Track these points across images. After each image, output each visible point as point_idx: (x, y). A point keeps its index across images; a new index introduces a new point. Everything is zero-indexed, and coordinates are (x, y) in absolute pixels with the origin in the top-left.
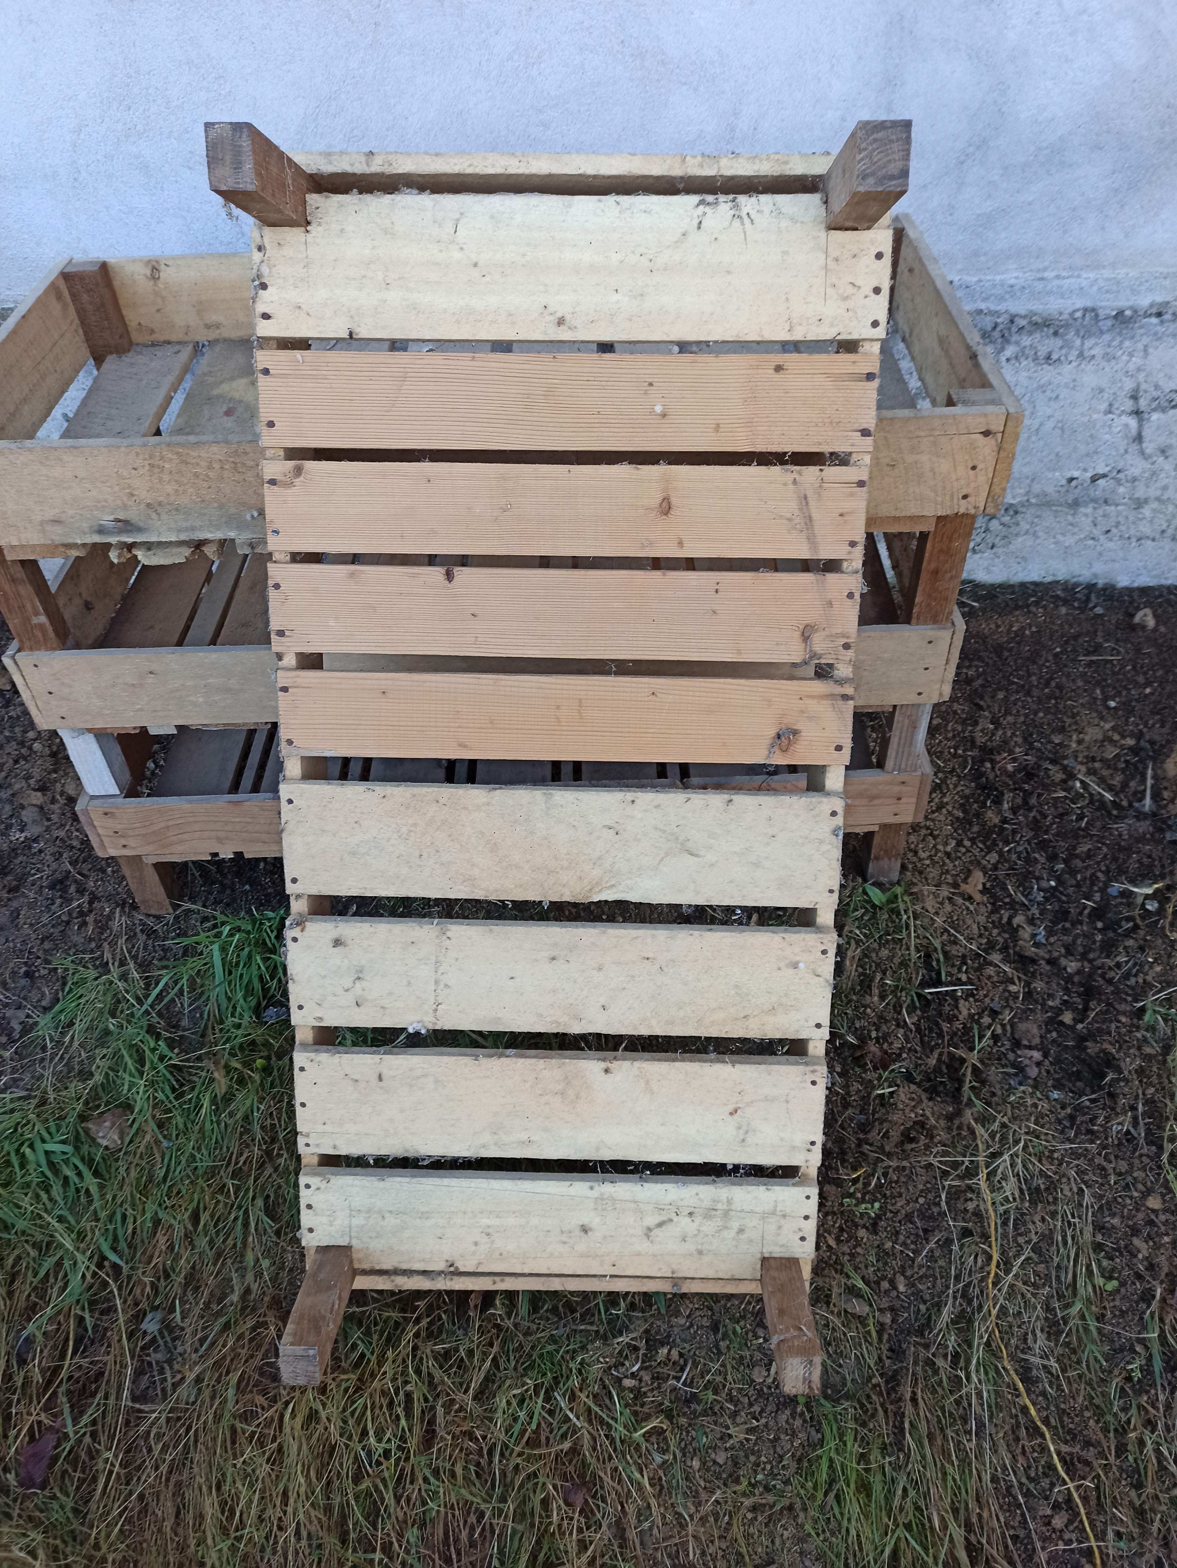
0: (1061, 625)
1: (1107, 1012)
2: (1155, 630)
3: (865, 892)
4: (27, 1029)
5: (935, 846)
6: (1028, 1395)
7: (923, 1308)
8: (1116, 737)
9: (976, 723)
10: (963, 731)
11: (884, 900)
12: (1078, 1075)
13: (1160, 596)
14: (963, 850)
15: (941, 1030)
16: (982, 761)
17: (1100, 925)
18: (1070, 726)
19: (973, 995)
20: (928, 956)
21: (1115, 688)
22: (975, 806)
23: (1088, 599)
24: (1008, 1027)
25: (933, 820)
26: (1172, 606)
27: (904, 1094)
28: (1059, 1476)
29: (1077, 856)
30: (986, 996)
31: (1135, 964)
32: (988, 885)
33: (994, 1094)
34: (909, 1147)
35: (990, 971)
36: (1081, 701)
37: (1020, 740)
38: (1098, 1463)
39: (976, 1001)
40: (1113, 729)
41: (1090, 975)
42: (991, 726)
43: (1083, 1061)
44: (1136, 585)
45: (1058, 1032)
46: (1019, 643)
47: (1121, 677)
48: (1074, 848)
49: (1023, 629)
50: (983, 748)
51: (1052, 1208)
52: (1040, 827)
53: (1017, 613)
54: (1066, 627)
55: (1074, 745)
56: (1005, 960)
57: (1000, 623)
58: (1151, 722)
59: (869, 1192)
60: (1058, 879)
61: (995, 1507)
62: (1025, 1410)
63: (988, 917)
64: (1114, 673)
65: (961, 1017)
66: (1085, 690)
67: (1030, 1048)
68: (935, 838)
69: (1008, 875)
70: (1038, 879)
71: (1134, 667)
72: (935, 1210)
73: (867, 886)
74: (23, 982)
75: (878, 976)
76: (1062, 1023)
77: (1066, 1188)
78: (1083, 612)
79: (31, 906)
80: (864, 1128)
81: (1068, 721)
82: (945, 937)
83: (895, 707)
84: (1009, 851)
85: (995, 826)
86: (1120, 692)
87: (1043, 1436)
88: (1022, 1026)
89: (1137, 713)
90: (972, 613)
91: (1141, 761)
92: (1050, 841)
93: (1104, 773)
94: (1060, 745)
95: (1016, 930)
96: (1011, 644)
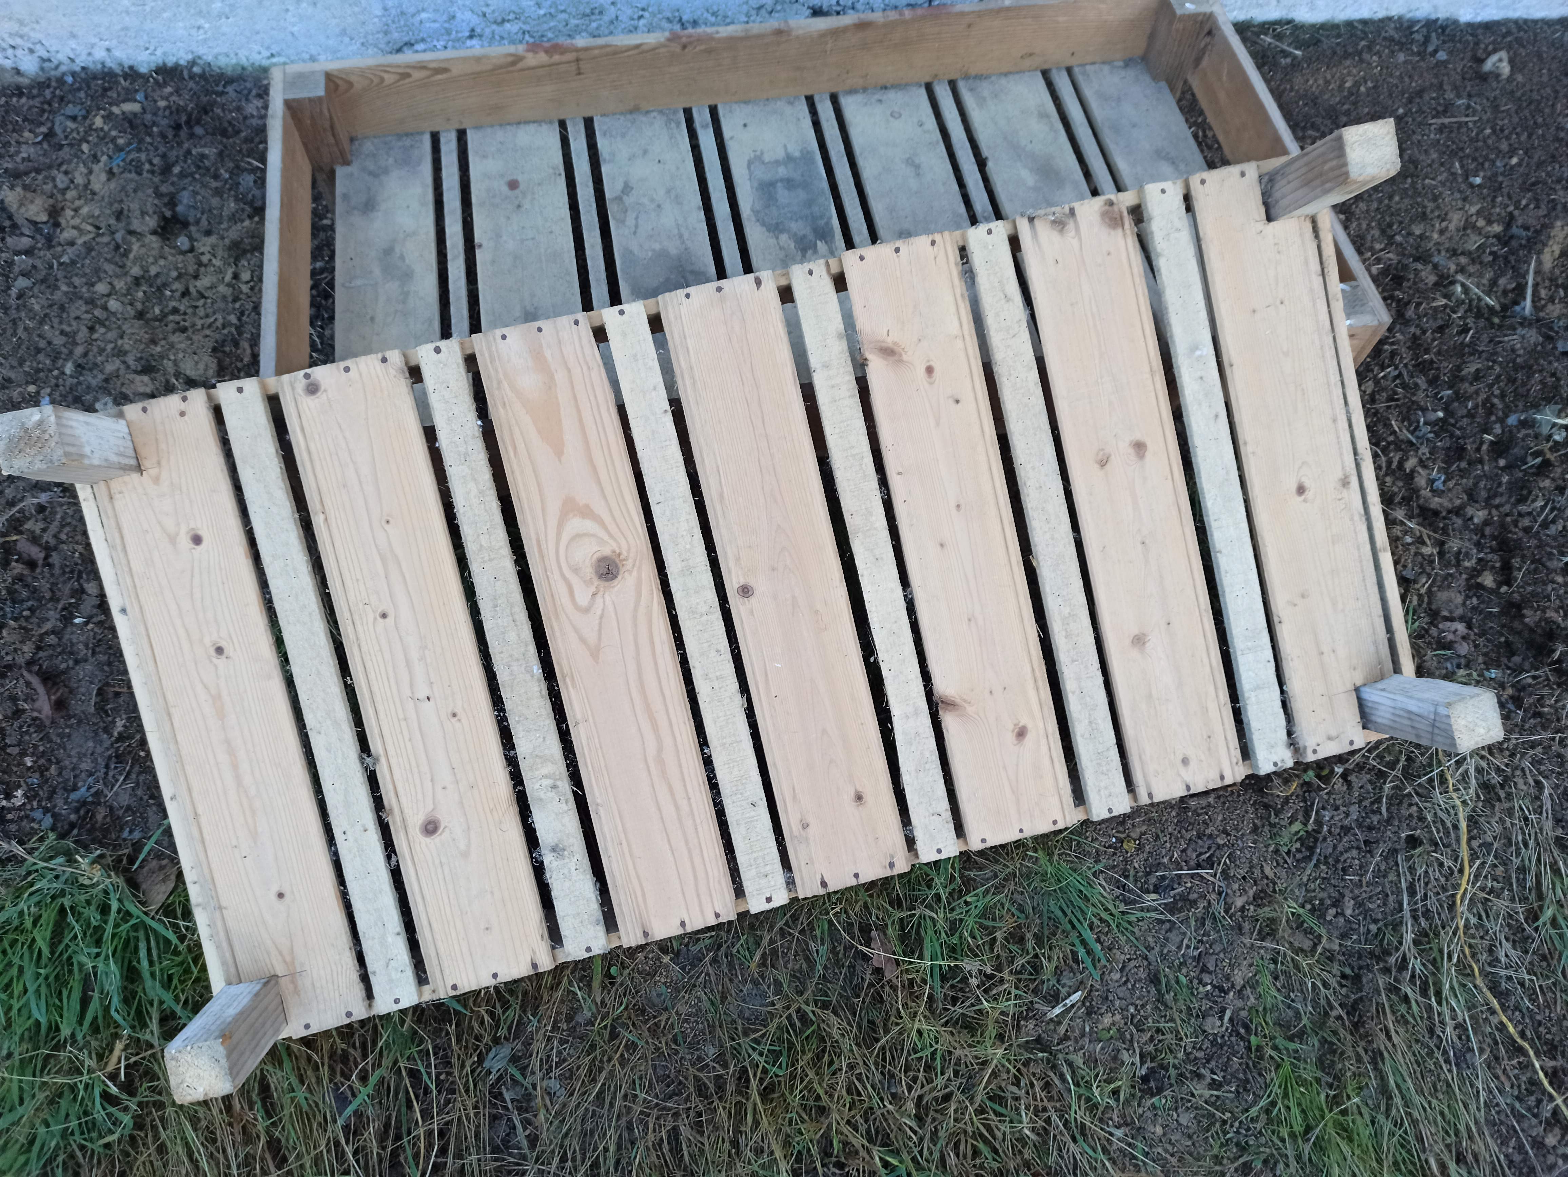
0: (1401, 77)
1: (1536, 571)
2: (1510, 79)
6: (1504, 1011)
7: (1373, 927)
8: (1481, 223)
12: (1509, 649)
13: (1509, 33)
17: (1502, 462)
18: (1432, 211)
21: (1474, 159)
23: (1427, 40)
24: (1426, 598)
26: (1524, 47)
28: (1544, 1091)
29: (1462, 379)
31: (1553, 509)
36: (1439, 178)
37: (1376, 233)
40: (1478, 213)
41: (1503, 525)
43: (1512, 630)
44: (1479, 19)
45: (1478, 598)
46: (1355, 103)
47: (1480, 144)
48: (1459, 368)
49: (1357, 84)
51: (1506, 805)
52: (1420, 345)
53: (1348, 62)
54: (1407, 79)
55: (1435, 236)
57: (1329, 77)
58: (1524, 202)
60: (1446, 410)
62: (1502, 1027)
64: (1472, 140)
66: (1442, 164)
67: (1452, 619)
69: (1389, 407)
70: (1424, 410)
71: (1494, 131)
72: (1375, 819)
76: (1480, 586)
77: (1520, 781)
78: (1423, 59)
81: (1430, 205)
86: (1482, 164)
87: (1524, 1053)
88: (1442, 596)
89: (1505, 191)
90: (1296, 65)
91: (1512, 252)
92: (1432, 362)
93: (1472, 269)
94: (1421, 237)
95: (1410, 477)
96: (1346, 107)
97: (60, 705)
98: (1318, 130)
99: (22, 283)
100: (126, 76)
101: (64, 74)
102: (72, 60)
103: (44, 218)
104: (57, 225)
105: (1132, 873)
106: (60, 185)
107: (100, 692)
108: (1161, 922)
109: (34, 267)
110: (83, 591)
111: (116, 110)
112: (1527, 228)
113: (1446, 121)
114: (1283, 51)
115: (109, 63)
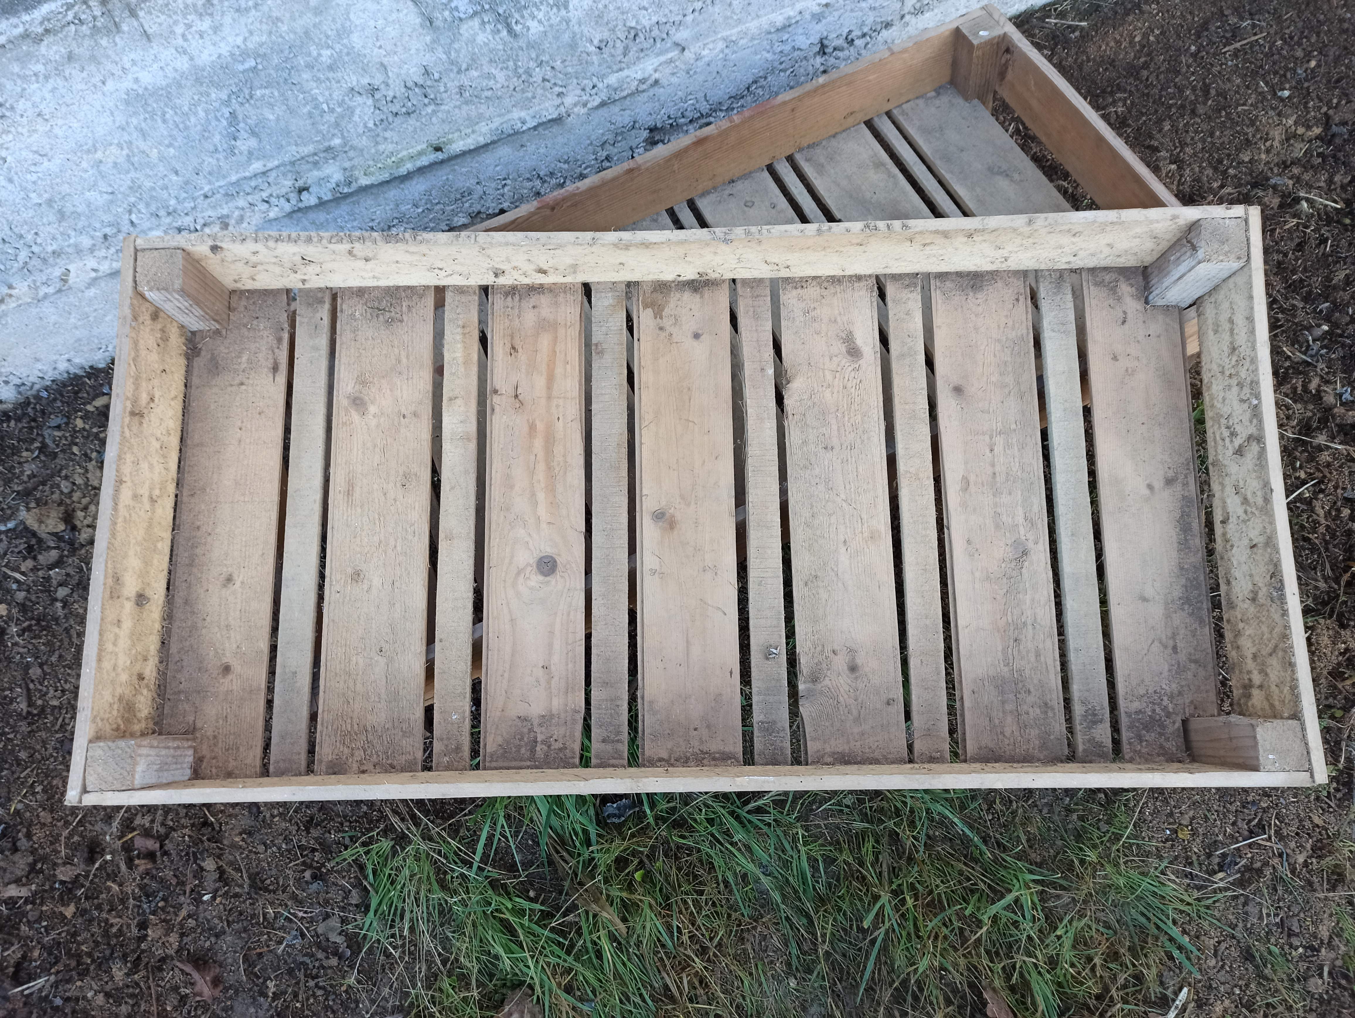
0: (1183, 16)
4: (353, 940)
8: (1301, 130)
15: (1312, 543)
18: (1254, 136)
19: (1322, 491)
21: (1276, 73)
27: (1321, 634)
29: (1335, 288)
30: (1336, 487)
35: (1325, 457)
36: (1250, 102)
37: (1209, 172)
39: (1327, 496)
40: (1296, 123)
42: (1173, 167)
46: (1149, 54)
47: (1276, 57)
48: (1328, 279)
49: (1145, 36)
53: (1131, 18)
54: (1188, 16)
55: (1263, 156)
56: (1332, 438)
57: (1118, 37)
60: (1329, 322)
64: (1266, 55)
65: (1323, 521)
66: (1248, 87)
70: (1309, 328)
71: (1285, 41)
74: (315, 886)
81: (1250, 131)
86: (1285, 76)
89: (1314, 95)
90: (1085, 36)
91: (1339, 149)
92: (1301, 280)
93: (1306, 177)
94: (1251, 161)
95: (1318, 397)
96: (1142, 60)
97: (216, 982)
98: (1125, 91)
100: (89, 376)
101: (39, 391)
102: (42, 378)
103: (62, 527)
104: (74, 528)
105: (1194, 858)
106: (66, 491)
107: (246, 959)
108: (1235, 898)
109: (68, 575)
110: (202, 869)
111: (90, 408)
112: (1345, 123)
113: (1238, 45)
114: (1069, 27)
115: (72, 370)
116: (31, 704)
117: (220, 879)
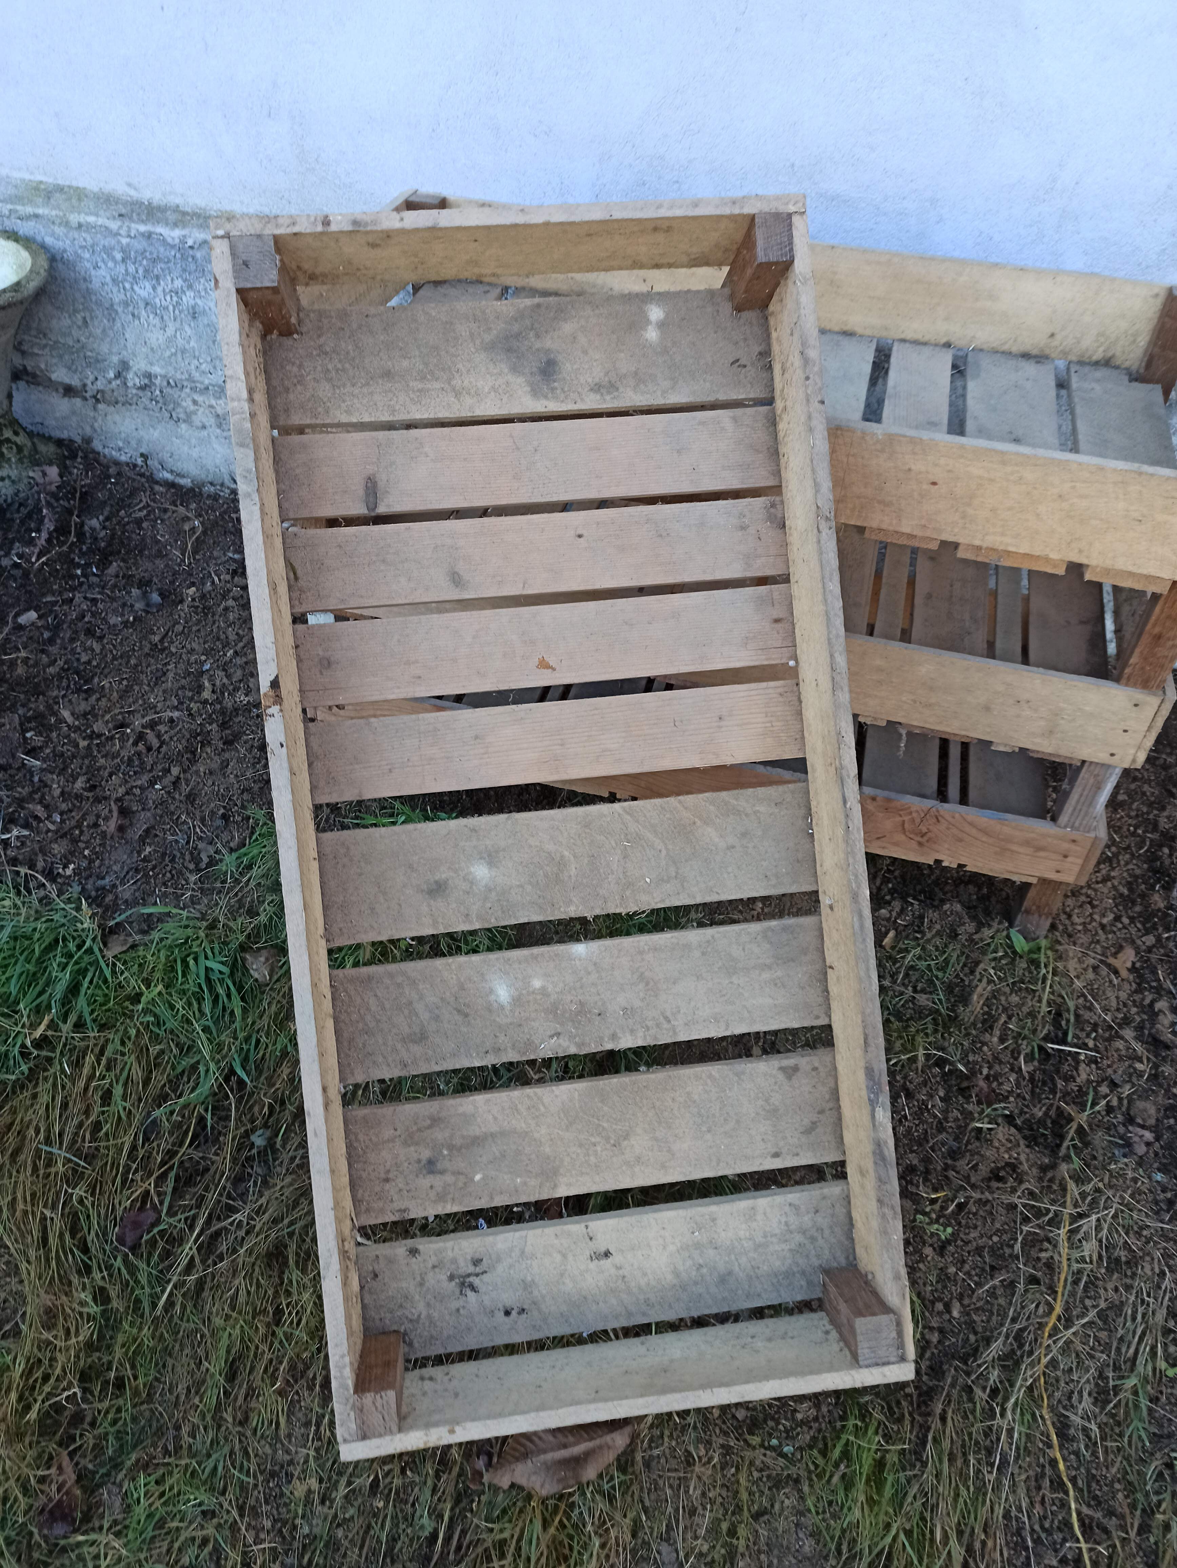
3: (1008, 937)
4: (212, 862)
5: (1091, 915)
6: (1061, 1449)
7: (972, 1338)
9: (1163, 808)
10: (1148, 813)
11: (1026, 949)
14: (1120, 926)
15: (1055, 1085)
16: (1161, 846)
19: (1096, 1062)
20: (1059, 1014)
22: (1143, 887)
24: (1125, 1102)
25: (1095, 890)
27: (1003, 1133)
28: (1074, 1534)
30: (1109, 1066)
32: (1138, 965)
33: (1094, 1158)
34: (994, 1184)
35: (1119, 1044)
38: (1117, 1534)
39: (1098, 1068)
50: (1165, 834)
51: (1129, 1281)
56: (1137, 1038)
59: (944, 1216)
61: (1001, 1540)
62: (1053, 1463)
63: (1130, 995)
65: (1078, 1080)
67: (1143, 1127)
68: (1093, 907)
69: (1161, 960)
72: (1008, 1251)
73: (1013, 932)
74: (219, 822)
75: (1004, 1018)
77: (1147, 1267)
79: (240, 761)
80: (954, 1154)
82: (1081, 1000)
83: (1084, 762)
84: (1168, 938)
85: (1159, 910)
87: (1066, 1493)
88: (1140, 1104)
97: (121, 829)
99: (231, 603)
107: (147, 831)
110: (169, 771)
116: (162, 641)
117: (174, 783)
